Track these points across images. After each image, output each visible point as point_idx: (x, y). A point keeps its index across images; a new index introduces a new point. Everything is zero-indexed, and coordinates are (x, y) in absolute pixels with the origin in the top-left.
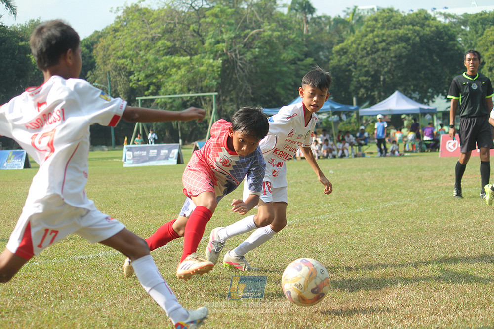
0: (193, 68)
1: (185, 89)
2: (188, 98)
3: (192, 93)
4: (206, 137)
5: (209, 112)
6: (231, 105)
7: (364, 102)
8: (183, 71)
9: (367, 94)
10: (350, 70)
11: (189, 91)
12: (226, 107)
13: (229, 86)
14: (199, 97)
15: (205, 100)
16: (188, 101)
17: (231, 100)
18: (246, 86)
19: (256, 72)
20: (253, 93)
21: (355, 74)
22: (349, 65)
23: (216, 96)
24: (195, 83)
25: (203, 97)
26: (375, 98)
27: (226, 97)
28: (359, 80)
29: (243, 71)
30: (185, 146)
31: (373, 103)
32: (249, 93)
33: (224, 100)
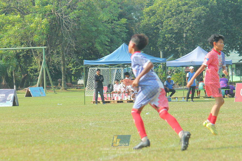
0: (25, 25)
1: (19, 43)
2: (21, 51)
3: (24, 47)
4: (36, 84)
5: (39, 63)
6: (58, 57)
7: (170, 55)
8: (16, 28)
9: (171, 49)
10: (157, 28)
11: (22, 44)
12: (53, 58)
13: (56, 41)
14: (30, 50)
15: (35, 52)
16: (21, 53)
17: (58, 53)
18: (70, 41)
19: (79, 30)
20: (76, 47)
21: (161, 32)
22: (156, 24)
23: (45, 49)
24: (27, 37)
25: (34, 49)
26: (178, 52)
27: (54, 50)
28: (165, 37)
29: (68, 29)
30: (19, 91)
31: (177, 56)
32: (73, 47)
33: (52, 52)
